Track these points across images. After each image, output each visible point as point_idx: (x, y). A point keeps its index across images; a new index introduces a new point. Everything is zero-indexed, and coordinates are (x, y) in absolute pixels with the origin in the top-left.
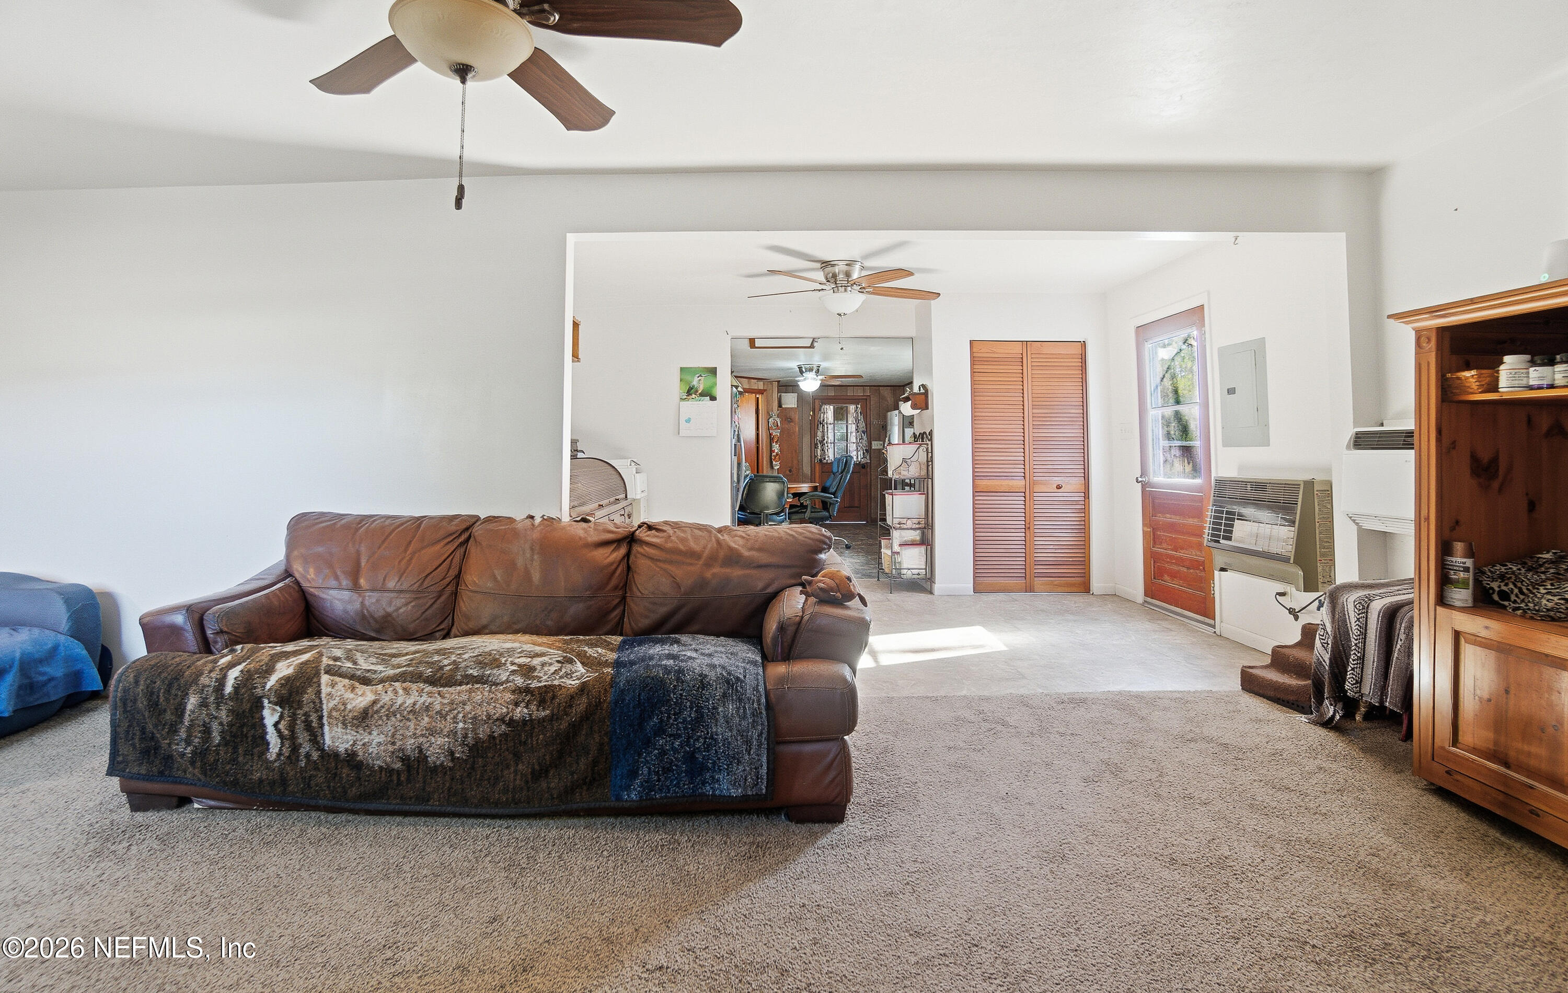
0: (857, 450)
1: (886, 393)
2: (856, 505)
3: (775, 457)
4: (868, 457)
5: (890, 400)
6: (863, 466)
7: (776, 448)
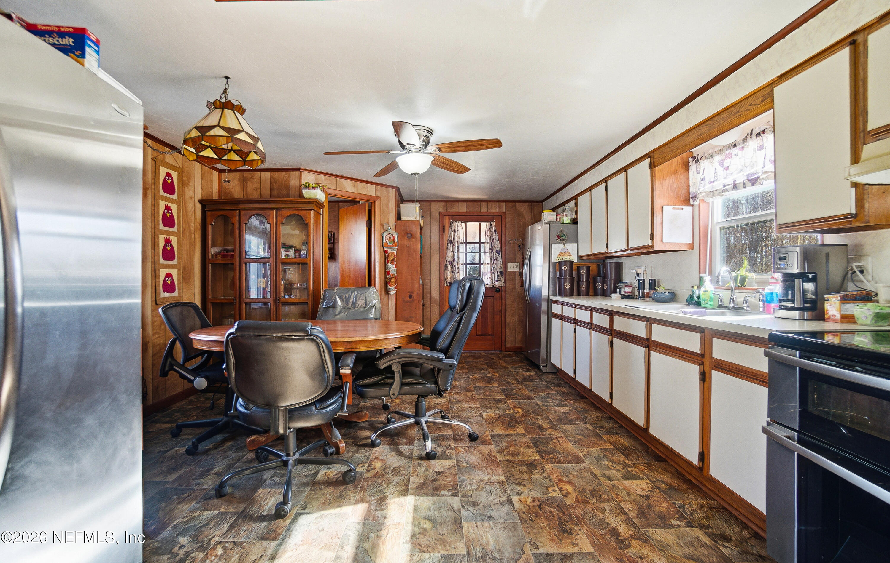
0: (492, 272)
1: (523, 208)
2: (490, 332)
3: (390, 279)
4: (503, 281)
5: (528, 217)
6: (498, 290)
7: (392, 270)
